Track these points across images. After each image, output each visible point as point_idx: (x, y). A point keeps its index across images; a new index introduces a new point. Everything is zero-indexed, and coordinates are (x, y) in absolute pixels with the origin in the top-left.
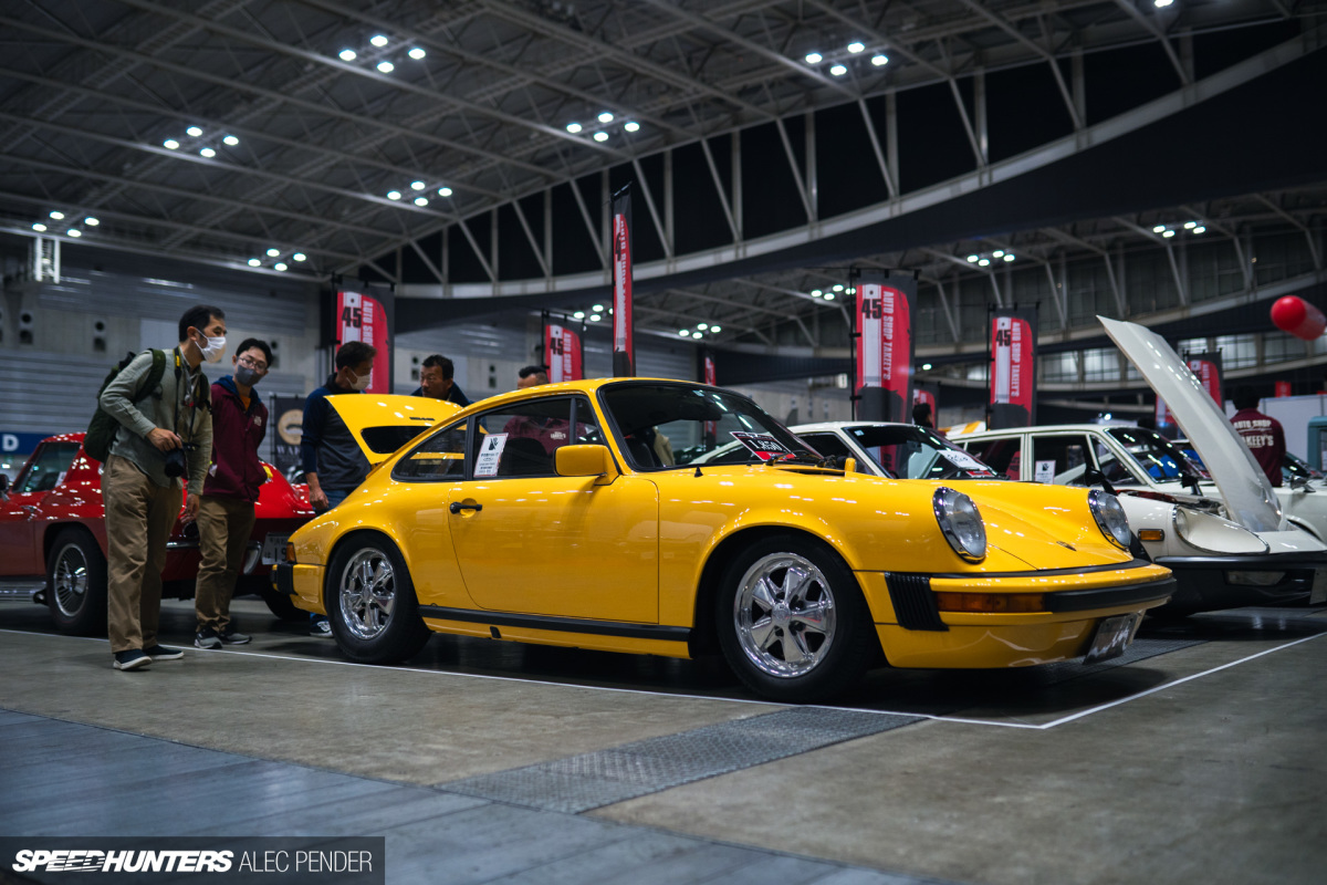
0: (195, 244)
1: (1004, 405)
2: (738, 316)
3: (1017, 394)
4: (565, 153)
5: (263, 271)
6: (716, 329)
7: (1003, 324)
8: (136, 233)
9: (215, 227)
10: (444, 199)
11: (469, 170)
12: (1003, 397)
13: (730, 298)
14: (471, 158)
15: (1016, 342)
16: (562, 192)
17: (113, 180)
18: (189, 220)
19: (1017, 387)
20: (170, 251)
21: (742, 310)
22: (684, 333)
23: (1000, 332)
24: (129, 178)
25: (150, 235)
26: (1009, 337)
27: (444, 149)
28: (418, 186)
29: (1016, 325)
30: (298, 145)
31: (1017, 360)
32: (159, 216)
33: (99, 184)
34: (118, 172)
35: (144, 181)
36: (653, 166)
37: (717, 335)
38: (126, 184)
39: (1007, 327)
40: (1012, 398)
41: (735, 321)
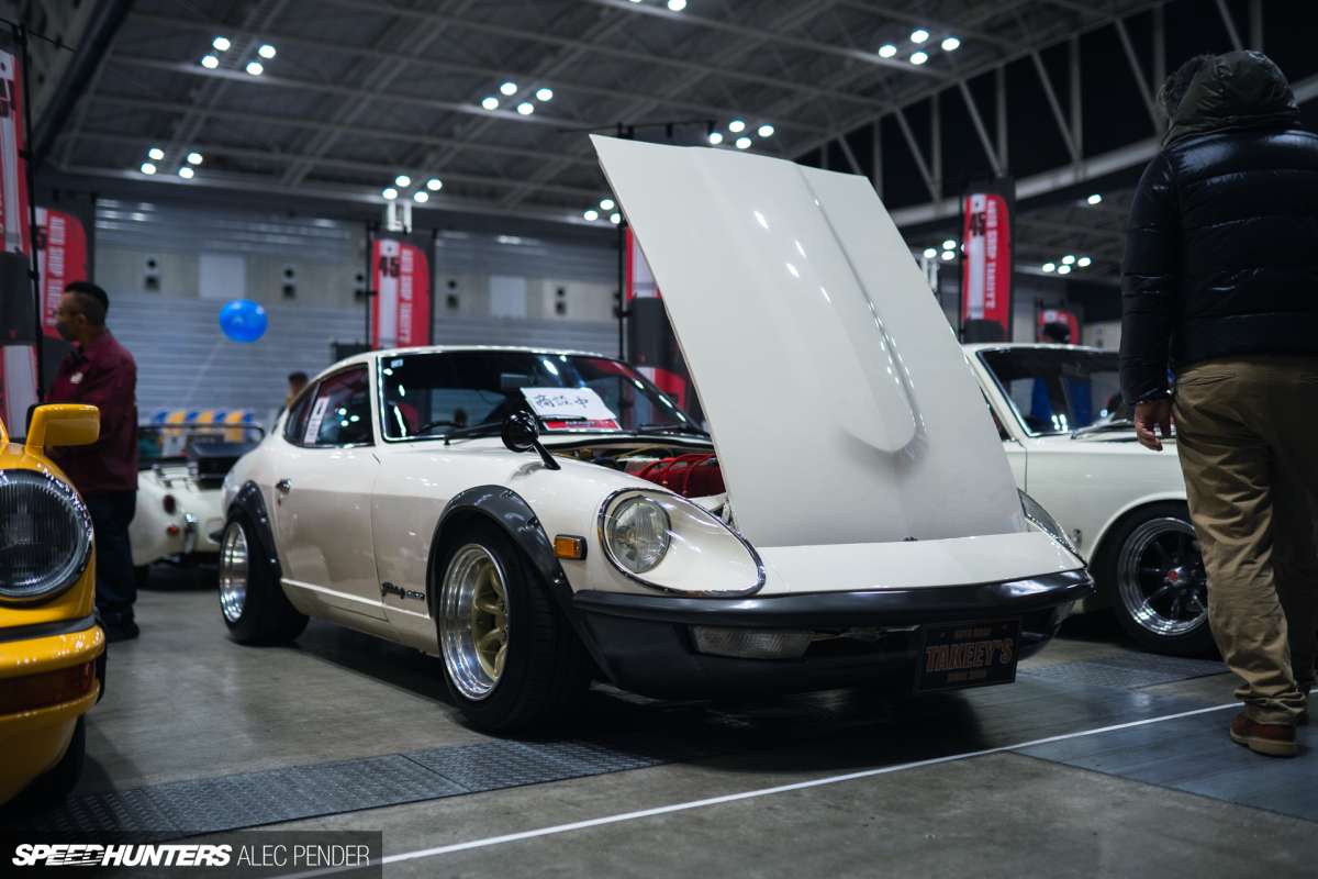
0: (535, 200)
1: (978, 322)
2: (1110, 246)
3: (992, 304)
4: (889, 81)
5: (602, 223)
6: (1085, 262)
7: (977, 205)
8: (477, 193)
9: (549, 183)
10: (769, 139)
11: (786, 107)
12: (977, 309)
13: (1098, 227)
14: (787, 93)
15: (992, 229)
16: (889, 122)
17: (446, 143)
18: (524, 177)
19: (992, 295)
20: (511, 209)
21: (1113, 240)
22: (1048, 268)
23: (974, 216)
24: (462, 139)
25: (492, 195)
26: (984, 222)
27: (762, 87)
28: (737, 126)
29: (992, 203)
30: (616, 95)
31: (993, 255)
32: (494, 175)
33: (435, 148)
34: (449, 135)
35: (478, 141)
36: (983, 87)
37: (1087, 269)
38: (459, 146)
39: (980, 209)
40: (987, 311)
41: (1108, 253)
